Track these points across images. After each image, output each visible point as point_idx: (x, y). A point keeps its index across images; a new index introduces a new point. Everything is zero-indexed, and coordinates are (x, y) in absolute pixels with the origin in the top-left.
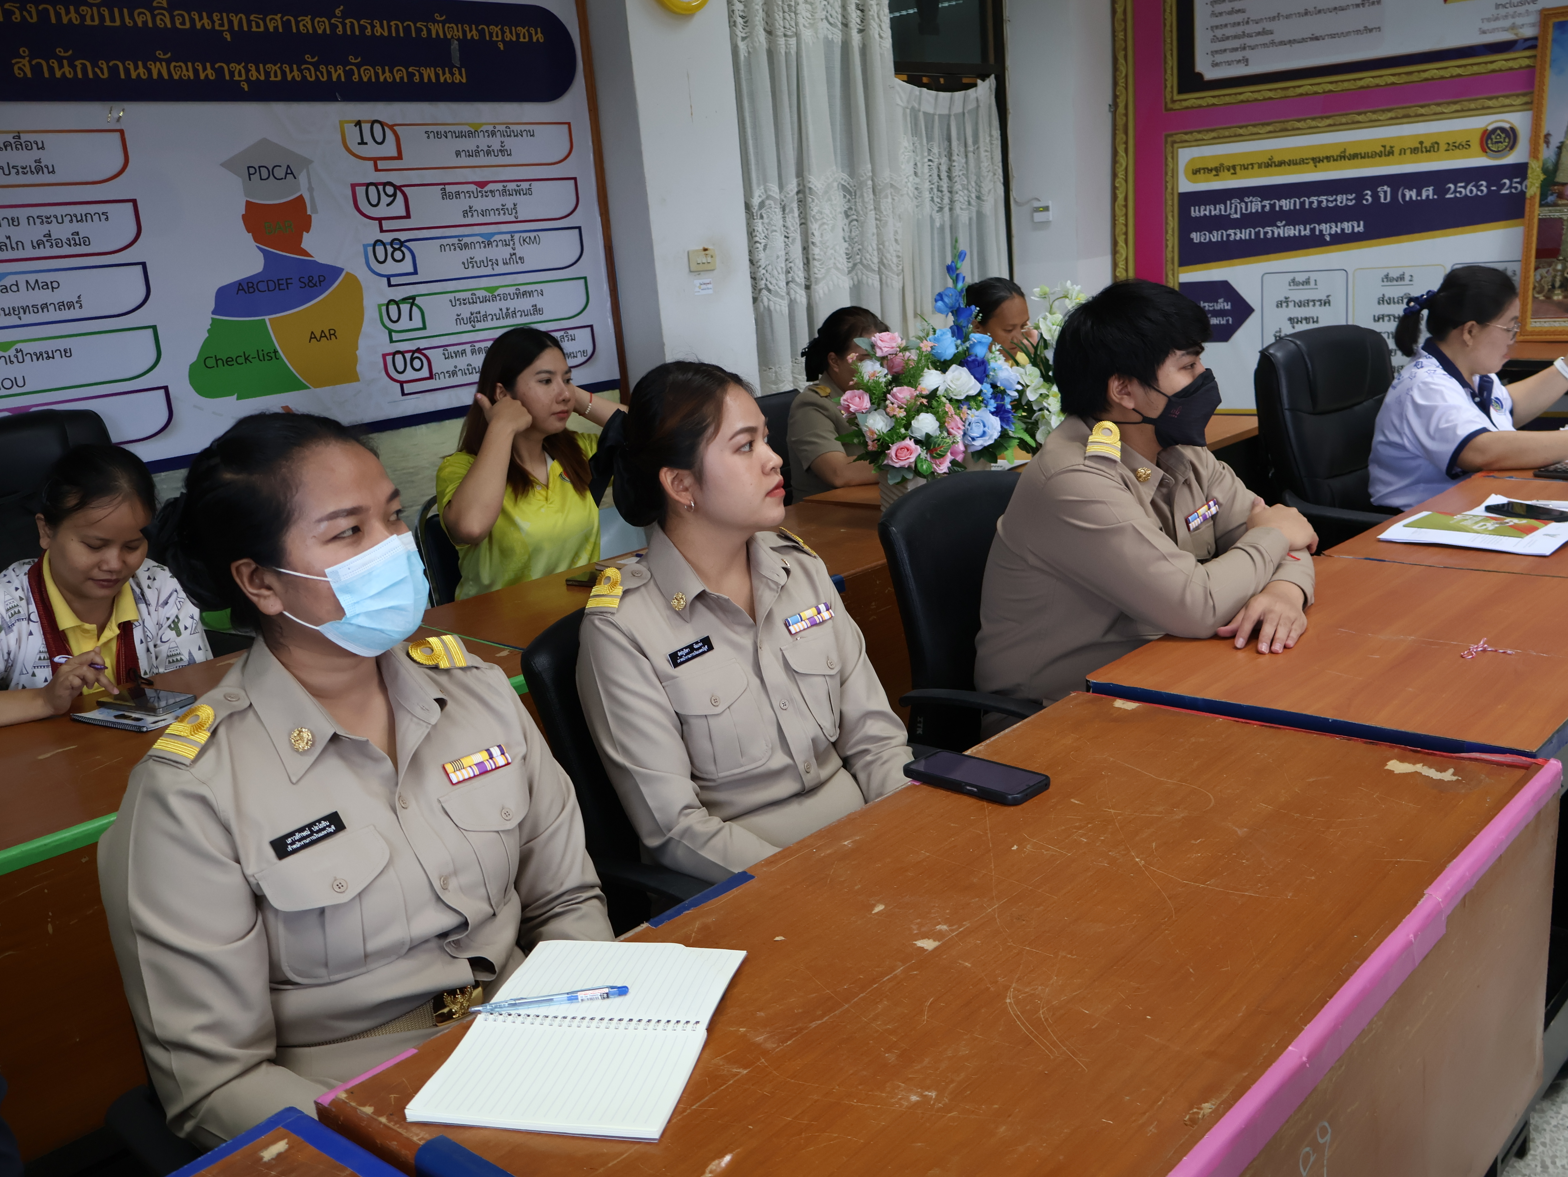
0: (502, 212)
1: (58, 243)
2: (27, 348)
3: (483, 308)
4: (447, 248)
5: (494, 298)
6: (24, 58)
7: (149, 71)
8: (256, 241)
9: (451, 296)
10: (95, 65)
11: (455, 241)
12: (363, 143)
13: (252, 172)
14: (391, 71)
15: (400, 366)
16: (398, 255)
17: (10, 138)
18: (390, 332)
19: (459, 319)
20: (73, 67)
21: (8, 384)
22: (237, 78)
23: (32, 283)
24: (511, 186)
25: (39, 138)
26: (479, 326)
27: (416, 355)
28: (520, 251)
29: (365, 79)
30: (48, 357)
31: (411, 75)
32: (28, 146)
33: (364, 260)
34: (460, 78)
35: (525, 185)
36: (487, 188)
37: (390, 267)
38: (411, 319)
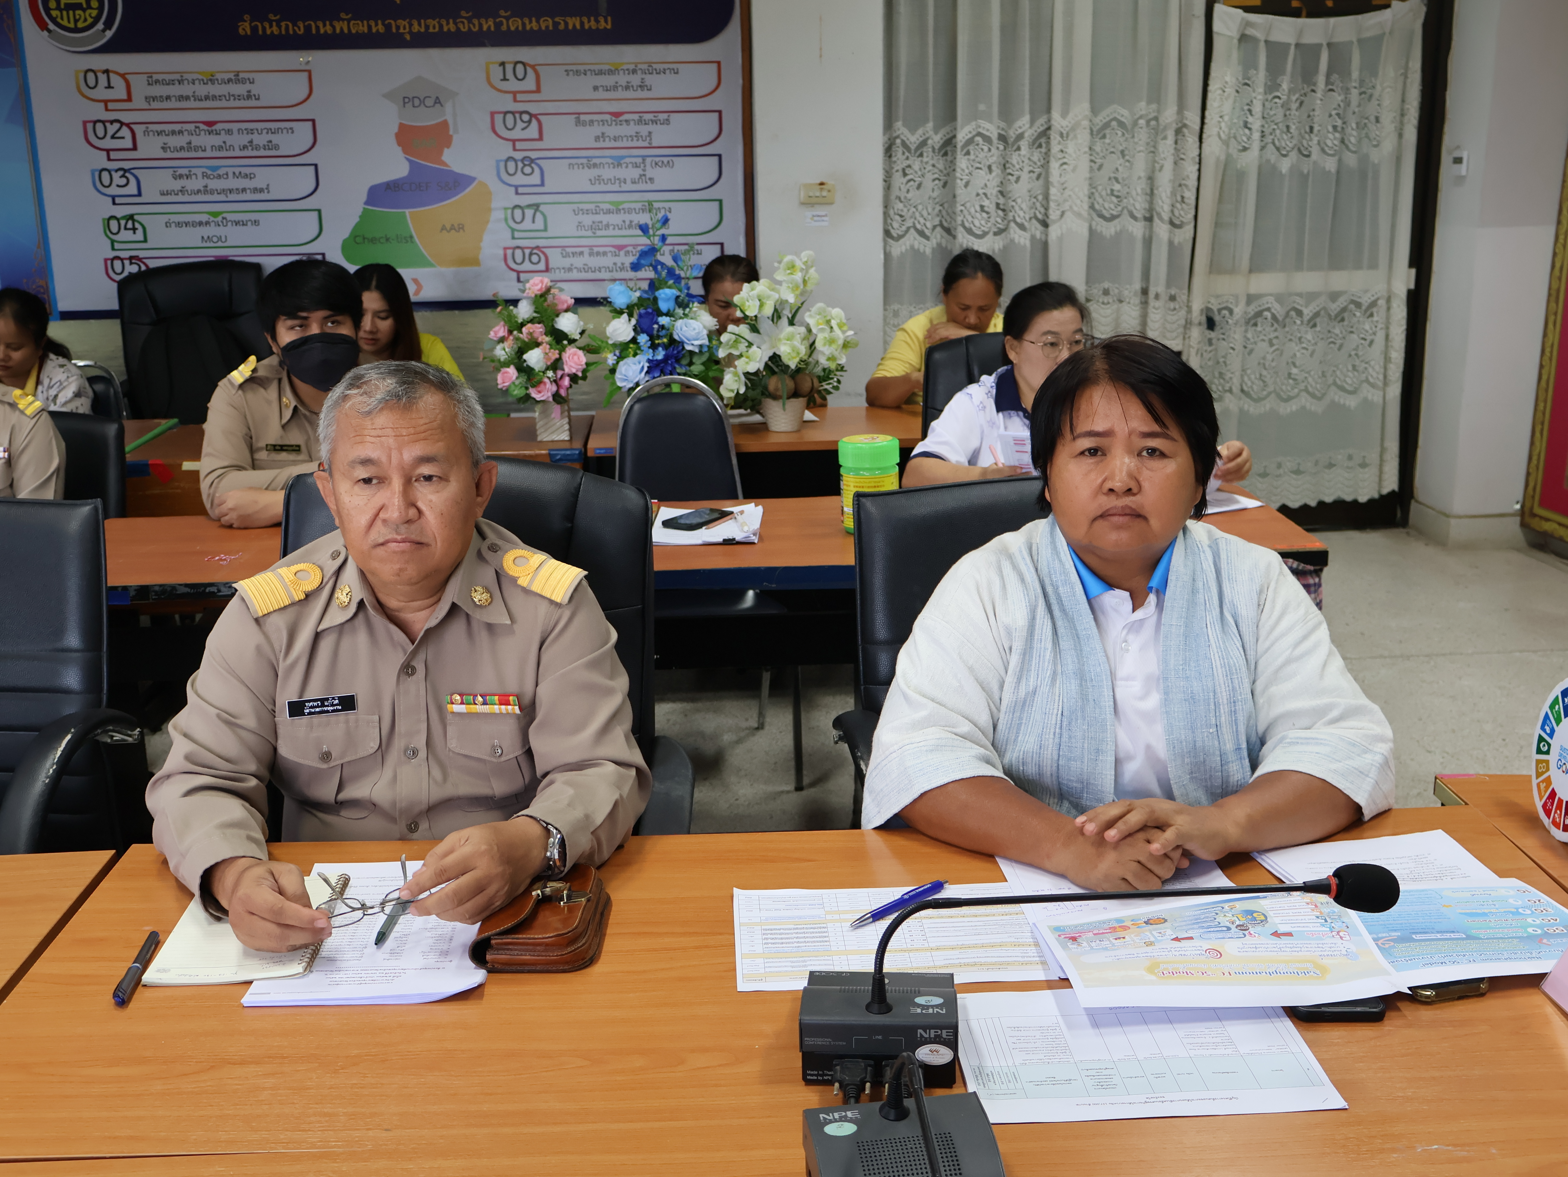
0: (635, 139)
1: (257, 148)
2: (230, 217)
3: (605, 219)
4: (576, 167)
5: (618, 211)
6: (245, 21)
7: (334, 27)
8: (405, 151)
9: (575, 206)
10: (295, 24)
11: (585, 161)
12: (505, 79)
13: (407, 101)
14: (538, 22)
15: (519, 258)
16: (528, 170)
17: (232, 76)
18: (513, 230)
19: (580, 226)
20: (279, 27)
21: (215, 239)
22: (402, 31)
23: (237, 174)
24: (647, 117)
25: (251, 76)
26: (599, 233)
27: (535, 251)
28: (650, 173)
29: (513, 28)
30: (243, 225)
31: (556, 24)
32: (243, 81)
33: (495, 173)
34: (606, 24)
35: (662, 117)
36: (621, 118)
37: (520, 179)
38: (533, 222)
